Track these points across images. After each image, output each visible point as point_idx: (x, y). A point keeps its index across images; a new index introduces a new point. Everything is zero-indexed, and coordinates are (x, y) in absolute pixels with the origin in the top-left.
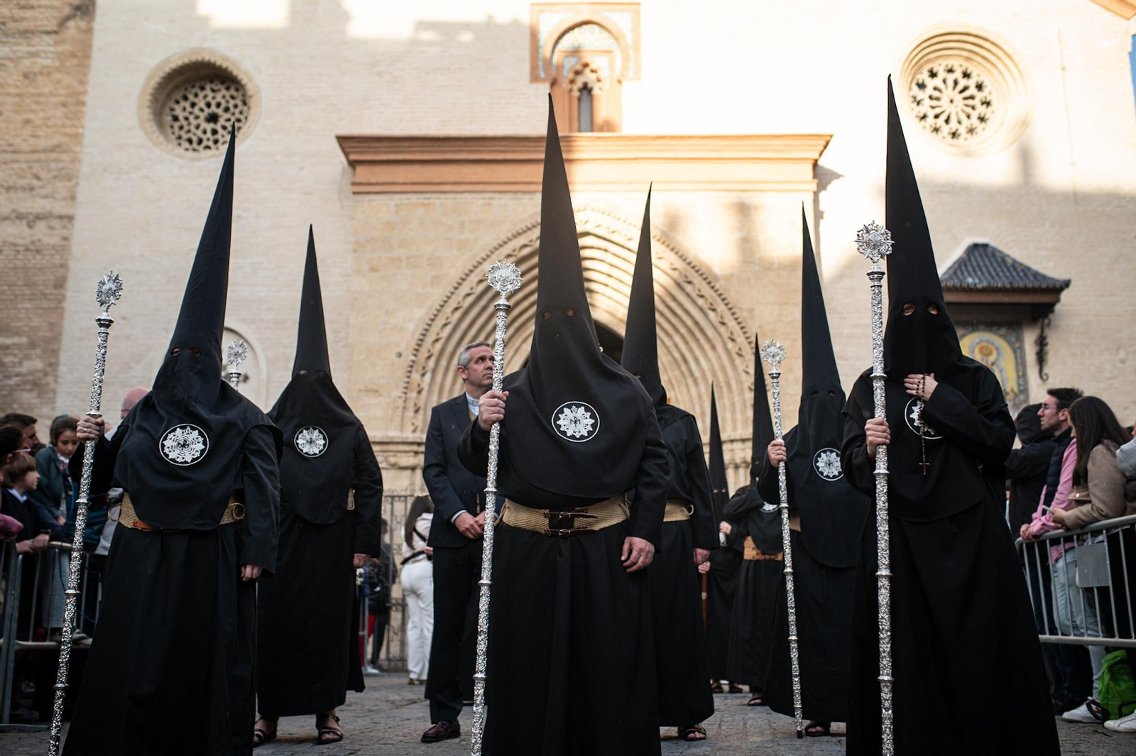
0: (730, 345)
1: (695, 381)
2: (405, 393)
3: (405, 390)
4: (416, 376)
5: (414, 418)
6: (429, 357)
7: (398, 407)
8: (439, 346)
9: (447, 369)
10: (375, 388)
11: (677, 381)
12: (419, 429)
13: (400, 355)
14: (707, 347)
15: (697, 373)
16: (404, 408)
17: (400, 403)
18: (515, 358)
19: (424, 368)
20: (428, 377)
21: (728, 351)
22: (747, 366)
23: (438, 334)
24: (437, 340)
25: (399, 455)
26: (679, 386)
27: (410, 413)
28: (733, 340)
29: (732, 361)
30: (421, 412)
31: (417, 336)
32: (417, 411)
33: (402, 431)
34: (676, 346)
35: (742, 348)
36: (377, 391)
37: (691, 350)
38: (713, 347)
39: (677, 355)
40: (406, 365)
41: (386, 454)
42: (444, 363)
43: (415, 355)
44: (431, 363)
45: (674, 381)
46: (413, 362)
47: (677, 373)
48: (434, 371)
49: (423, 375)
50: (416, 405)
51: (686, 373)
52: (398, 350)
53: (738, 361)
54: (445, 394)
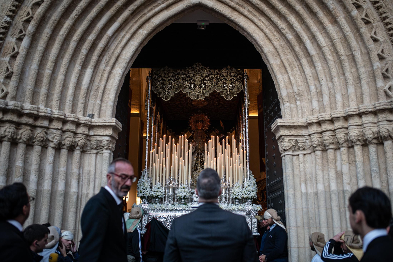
0: (355, 12)
1: (312, 63)
5: (4, 83)
6: (28, 21)
8: (40, 10)
11: (291, 64)
12: (9, 96)
14: (325, 20)
19: (21, 31)
20: (25, 42)
21: (351, 20)
22: (375, 33)
24: (38, 4)
26: (292, 70)
29: (357, 30)
30: (14, 78)
32: (9, 77)
34: (291, 26)
37: (308, 28)
39: (290, 36)
42: (47, 31)
43: (12, 17)
44: (31, 28)
45: (286, 65)
46: (8, 23)
47: (290, 56)
48: (35, 36)
49: (20, 39)
50: (8, 70)
53: (364, 29)
54: (49, 64)
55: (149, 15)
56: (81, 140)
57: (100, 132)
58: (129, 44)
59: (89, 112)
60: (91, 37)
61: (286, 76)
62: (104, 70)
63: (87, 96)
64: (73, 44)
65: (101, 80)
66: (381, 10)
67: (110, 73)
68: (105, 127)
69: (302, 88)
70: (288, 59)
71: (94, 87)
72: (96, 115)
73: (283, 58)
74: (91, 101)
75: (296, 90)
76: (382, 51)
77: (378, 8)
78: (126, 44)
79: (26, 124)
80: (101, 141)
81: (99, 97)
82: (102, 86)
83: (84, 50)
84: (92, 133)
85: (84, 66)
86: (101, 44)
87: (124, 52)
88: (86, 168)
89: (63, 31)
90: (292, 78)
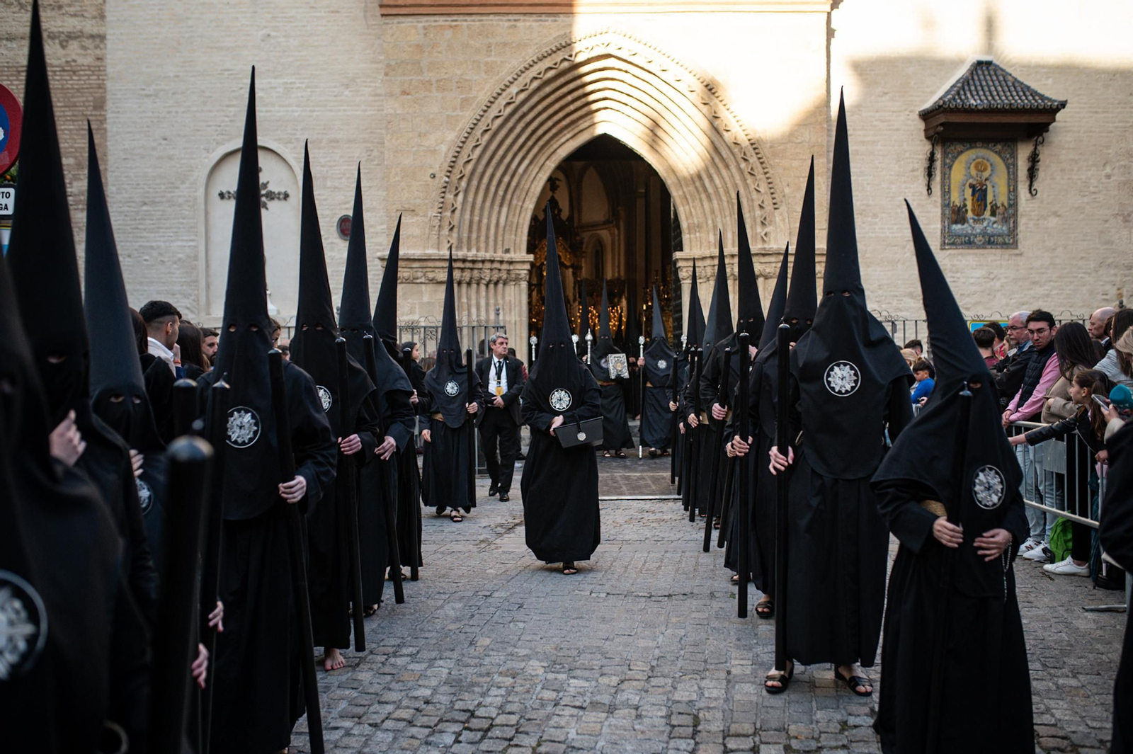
0: (743, 165)
1: (709, 197)
2: (440, 213)
3: (440, 210)
4: (450, 196)
5: (449, 236)
6: (461, 178)
7: (435, 227)
8: (470, 167)
9: (478, 188)
10: (413, 208)
11: (691, 196)
12: (453, 247)
13: (434, 176)
14: (720, 165)
15: (710, 190)
16: (440, 226)
17: (436, 222)
18: (540, 175)
19: (457, 188)
20: (460, 197)
21: (740, 170)
22: (758, 185)
23: (469, 156)
24: (468, 162)
25: (437, 270)
26: (693, 202)
27: (446, 231)
28: (745, 160)
29: (745, 180)
30: (455, 230)
31: (450, 158)
32: (451, 229)
33: (438, 249)
35: (754, 168)
36: (414, 211)
38: (727, 166)
40: (440, 186)
41: (425, 270)
42: (475, 182)
43: (448, 177)
44: (463, 184)
45: (688, 197)
46: (447, 182)
48: (466, 191)
49: (456, 195)
50: (450, 223)
51: (701, 189)
52: (431, 171)
53: (750, 180)
54: (477, 212)
55: (555, 146)
56: (504, 276)
57: (519, 266)
58: (538, 178)
59: (506, 247)
60: (506, 179)
61: (687, 207)
62: (517, 205)
63: (504, 234)
64: (493, 189)
65: (514, 215)
66: (764, 165)
67: (522, 207)
68: (523, 262)
69: (702, 220)
70: (690, 192)
71: (509, 223)
72: (512, 249)
73: (685, 190)
74: (507, 236)
75: (696, 222)
76: (763, 202)
77: (762, 163)
78: (535, 178)
79: (469, 268)
80: (519, 275)
81: (514, 232)
82: (516, 221)
83: (501, 193)
84: (512, 268)
85: (501, 205)
86: (514, 184)
87: (533, 186)
88: (507, 298)
89: (485, 180)
90: (692, 210)
